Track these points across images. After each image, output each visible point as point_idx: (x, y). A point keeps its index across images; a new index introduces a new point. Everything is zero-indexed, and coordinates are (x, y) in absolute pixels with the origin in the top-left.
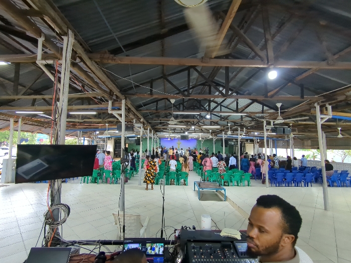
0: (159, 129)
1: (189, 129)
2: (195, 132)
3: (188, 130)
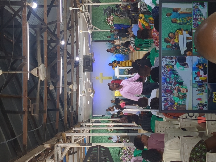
0: (69, 114)
1: (68, 53)
2: (77, 42)
3: (70, 56)
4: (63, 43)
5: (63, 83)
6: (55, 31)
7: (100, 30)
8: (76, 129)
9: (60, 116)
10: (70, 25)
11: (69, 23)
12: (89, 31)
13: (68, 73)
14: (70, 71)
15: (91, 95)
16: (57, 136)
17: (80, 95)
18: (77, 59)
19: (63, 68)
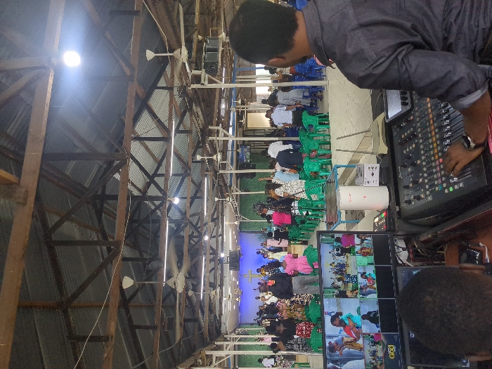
1: (211, 248)
4: (206, 238)
5: (204, 285)
6: (197, 223)
7: (248, 220)
8: (219, 343)
9: (200, 328)
10: (215, 217)
11: (213, 214)
12: (236, 223)
13: (210, 271)
14: (213, 269)
15: (237, 299)
16: (194, 355)
17: (224, 299)
18: (222, 255)
19: (205, 265)
